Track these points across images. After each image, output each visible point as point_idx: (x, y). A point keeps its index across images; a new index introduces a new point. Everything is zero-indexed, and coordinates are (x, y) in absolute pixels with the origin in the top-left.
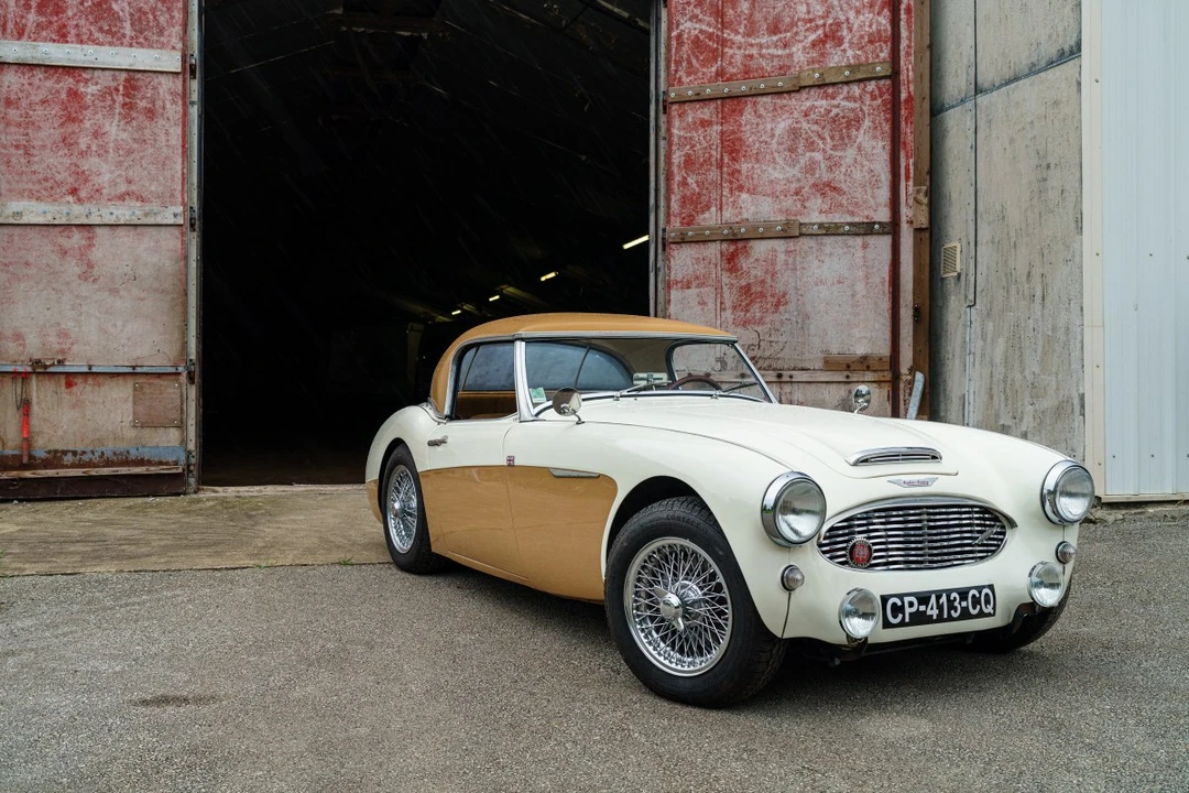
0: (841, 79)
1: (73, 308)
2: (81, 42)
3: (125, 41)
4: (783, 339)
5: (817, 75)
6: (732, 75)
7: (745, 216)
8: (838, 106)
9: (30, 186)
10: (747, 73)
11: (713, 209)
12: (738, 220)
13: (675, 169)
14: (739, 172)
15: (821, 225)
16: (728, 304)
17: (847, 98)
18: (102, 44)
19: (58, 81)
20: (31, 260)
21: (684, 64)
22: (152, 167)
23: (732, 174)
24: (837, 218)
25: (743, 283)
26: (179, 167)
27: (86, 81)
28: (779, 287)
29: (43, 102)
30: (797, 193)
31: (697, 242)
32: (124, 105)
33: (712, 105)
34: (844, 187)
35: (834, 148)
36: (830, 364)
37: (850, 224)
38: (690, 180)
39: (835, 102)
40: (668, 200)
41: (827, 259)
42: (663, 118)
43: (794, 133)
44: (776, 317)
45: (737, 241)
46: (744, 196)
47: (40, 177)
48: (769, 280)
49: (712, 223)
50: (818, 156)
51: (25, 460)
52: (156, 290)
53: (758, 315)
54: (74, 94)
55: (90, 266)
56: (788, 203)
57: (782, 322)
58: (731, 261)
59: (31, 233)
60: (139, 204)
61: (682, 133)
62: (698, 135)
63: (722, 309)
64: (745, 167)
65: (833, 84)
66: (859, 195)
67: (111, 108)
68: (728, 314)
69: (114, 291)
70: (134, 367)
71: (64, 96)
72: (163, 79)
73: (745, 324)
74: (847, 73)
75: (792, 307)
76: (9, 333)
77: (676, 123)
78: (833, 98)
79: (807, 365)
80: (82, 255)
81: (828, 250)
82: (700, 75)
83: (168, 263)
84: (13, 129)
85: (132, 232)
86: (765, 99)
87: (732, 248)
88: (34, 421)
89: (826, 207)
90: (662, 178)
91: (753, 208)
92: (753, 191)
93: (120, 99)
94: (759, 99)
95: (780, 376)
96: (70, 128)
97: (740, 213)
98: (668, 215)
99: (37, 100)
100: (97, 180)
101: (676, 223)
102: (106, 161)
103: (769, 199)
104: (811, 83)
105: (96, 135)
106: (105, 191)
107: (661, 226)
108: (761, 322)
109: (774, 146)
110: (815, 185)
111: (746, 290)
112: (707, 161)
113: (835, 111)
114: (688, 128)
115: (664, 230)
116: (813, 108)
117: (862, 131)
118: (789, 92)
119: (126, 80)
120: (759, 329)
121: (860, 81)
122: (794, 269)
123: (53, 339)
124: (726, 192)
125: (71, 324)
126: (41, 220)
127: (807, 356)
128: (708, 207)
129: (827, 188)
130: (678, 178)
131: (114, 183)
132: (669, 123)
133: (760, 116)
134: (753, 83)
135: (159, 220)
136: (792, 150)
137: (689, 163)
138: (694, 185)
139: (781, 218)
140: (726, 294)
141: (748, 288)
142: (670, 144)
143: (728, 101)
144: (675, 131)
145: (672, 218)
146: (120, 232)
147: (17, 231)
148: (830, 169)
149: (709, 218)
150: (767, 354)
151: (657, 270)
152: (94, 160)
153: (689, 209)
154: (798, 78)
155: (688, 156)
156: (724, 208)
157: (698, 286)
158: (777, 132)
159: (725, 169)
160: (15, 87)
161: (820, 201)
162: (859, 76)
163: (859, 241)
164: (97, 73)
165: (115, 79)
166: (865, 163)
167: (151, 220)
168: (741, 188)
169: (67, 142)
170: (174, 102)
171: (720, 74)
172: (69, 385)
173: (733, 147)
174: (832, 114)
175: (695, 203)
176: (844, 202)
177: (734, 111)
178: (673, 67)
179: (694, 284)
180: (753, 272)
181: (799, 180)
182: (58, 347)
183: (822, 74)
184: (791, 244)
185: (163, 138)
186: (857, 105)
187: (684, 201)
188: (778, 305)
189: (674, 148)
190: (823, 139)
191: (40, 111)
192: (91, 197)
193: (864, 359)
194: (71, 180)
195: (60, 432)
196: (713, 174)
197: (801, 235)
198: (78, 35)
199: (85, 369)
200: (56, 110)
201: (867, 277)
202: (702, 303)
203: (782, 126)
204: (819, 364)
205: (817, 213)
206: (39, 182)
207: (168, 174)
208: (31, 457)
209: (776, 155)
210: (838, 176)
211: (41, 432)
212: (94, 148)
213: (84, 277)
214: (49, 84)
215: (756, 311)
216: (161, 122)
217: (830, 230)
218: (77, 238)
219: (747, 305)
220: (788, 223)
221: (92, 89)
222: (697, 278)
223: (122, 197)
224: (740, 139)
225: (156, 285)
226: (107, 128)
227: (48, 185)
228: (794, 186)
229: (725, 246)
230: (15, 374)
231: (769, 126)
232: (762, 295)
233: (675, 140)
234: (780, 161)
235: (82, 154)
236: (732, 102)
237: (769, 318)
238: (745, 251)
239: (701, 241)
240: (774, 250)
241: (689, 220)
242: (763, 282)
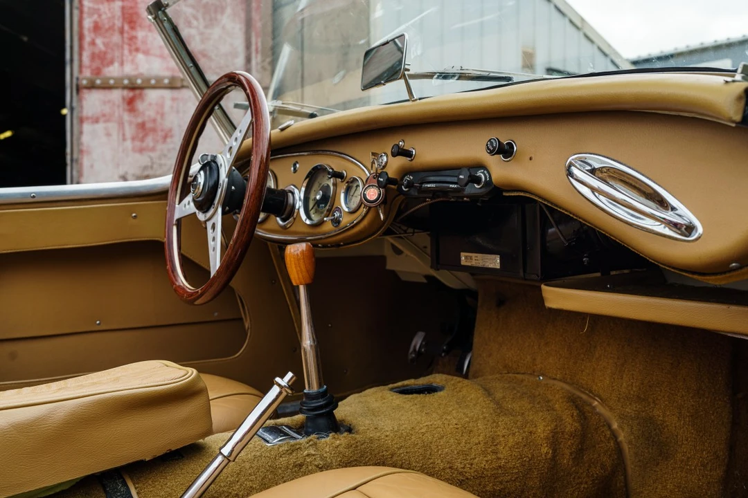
7: (141, 71)
11: (116, 64)
12: (135, 73)
13: (86, 32)
14: (136, 37)
16: (128, 135)
23: (130, 39)
25: (140, 120)
28: (167, 125)
31: (104, 88)
34: (212, 55)
35: (206, 27)
38: (98, 41)
40: (80, 55)
44: (166, 146)
45: (135, 89)
46: (140, 56)
48: (159, 119)
49: (115, 74)
50: (195, 31)
53: (151, 144)
56: (173, 63)
57: (169, 150)
58: (130, 103)
61: (91, 5)
62: (104, 7)
63: (124, 139)
64: (140, 34)
66: (223, 61)
68: (129, 144)
73: (141, 150)
75: (176, 139)
90: (76, 38)
91: (147, 66)
92: (146, 53)
97: (137, 69)
98: (81, 66)
101: (87, 73)
103: (159, 59)
107: (76, 73)
108: (153, 149)
111: (142, 126)
112: (111, 28)
115: (78, 79)
117: (225, 16)
120: (152, 154)
122: (178, 112)
124: (126, 52)
128: (111, 62)
129: (200, 55)
130: (88, 39)
137: (96, 28)
138: (101, 45)
139: (168, 74)
140: (127, 128)
141: (143, 124)
142: (81, 12)
144: (85, 3)
145: (84, 70)
148: (203, 41)
151: (72, 109)
153: (97, 63)
155: (96, 22)
156: (125, 63)
157: (104, 122)
159: (126, 35)
166: (227, 39)
168: (137, 50)
173: (131, 19)
174: (204, 2)
175: (102, 59)
176: (213, 66)
179: (102, 119)
180: (147, 113)
184: (176, 93)
187: (93, 57)
188: (165, 137)
189: (85, 16)
190: (196, 19)
196: (116, 38)
197: (183, 87)
202: (108, 135)
210: (209, 46)
215: (149, 141)
219: (143, 137)
220: (173, 78)
222: (104, 115)
224: (137, 14)
229: (126, 93)
232: (154, 130)
233: (86, 9)
237: (160, 146)
238: (141, 97)
239: (106, 87)
240: (163, 98)
241: (97, 72)
242: (154, 121)
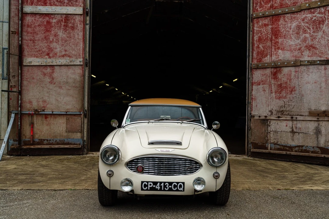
0: (317, 6)
1: (47, 93)
2: (51, 5)
3: (65, 4)
4: (293, 104)
5: (307, 5)
6: (276, 7)
7: (280, 58)
8: (315, 16)
9: (34, 53)
10: (281, 5)
11: (269, 56)
12: (277, 60)
13: (255, 42)
14: (278, 42)
15: (308, 61)
16: (273, 91)
17: (319, 13)
18: (58, 6)
19: (44, 19)
20: (35, 77)
21: (259, 4)
22: (73, 46)
23: (275, 43)
24: (315, 58)
25: (279, 83)
26: (82, 45)
27: (52, 18)
28: (292, 85)
29: (39, 25)
30: (299, 50)
31: (263, 68)
32: (64, 26)
33: (269, 18)
34: (317, 46)
35: (314, 32)
36: (311, 114)
37: (320, 61)
38: (260, 46)
39: (314, 15)
40: (253, 53)
41: (311, 74)
42: (251, 24)
43: (299, 27)
44: (291, 96)
45: (277, 68)
46: (280, 51)
47: (38, 50)
48: (288, 82)
49: (268, 61)
50: (307, 35)
51: (31, 142)
52: (74, 87)
53: (284, 95)
54: (48, 22)
55: (53, 79)
56: (296, 53)
57: (293, 98)
58: (275, 75)
59: (35, 68)
60: (69, 58)
61: (258, 29)
62: (263, 30)
64: (280, 40)
65: (314, 8)
66: (323, 50)
67: (60, 27)
68: (274, 94)
69: (60, 87)
70: (66, 112)
71: (45, 23)
72: (77, 17)
73: (279, 98)
74: (319, 3)
75: (297, 92)
76: (27, 101)
77: (256, 25)
78: (314, 13)
79: (303, 114)
80: (51, 75)
81: (311, 70)
82: (264, 8)
83: (78, 77)
84: (29, 35)
85: (66, 68)
86: (288, 15)
87: (275, 70)
88: (35, 130)
89: (310, 54)
90: (251, 45)
91: (283, 55)
92: (283, 49)
93: (63, 24)
94: (286, 15)
95: (292, 118)
96: (47, 34)
97: (278, 57)
98: (252, 59)
99: (37, 25)
100: (55, 50)
101: (255, 62)
102: (58, 44)
103: (289, 52)
104: (305, 8)
105: (56, 35)
106: (58, 54)
107: (250, 62)
108: (285, 97)
109: (291, 32)
110: (306, 46)
111: (280, 86)
112: (267, 39)
113: (314, 18)
114: (260, 27)
115: (251, 64)
116: (306, 17)
117: (325, 25)
118: (297, 12)
119: (65, 17)
120: (285, 100)
121: (324, 6)
122: (298, 78)
123: (41, 103)
124: (273, 50)
125: (47, 98)
126: (37, 64)
127: (302, 110)
128: (267, 56)
129: (310, 47)
130: (256, 45)
131: (61, 52)
132: (253, 26)
133: (286, 21)
134: (283, 9)
135: (75, 63)
136: (298, 33)
137: (260, 40)
138: (262, 48)
139: (293, 59)
140: (273, 87)
141: (281, 85)
142: (253, 33)
143: (274, 16)
144: (255, 28)
145: (254, 60)
146: (62, 68)
147: (30, 68)
148: (312, 40)
149: (267, 59)
150: (288, 109)
151: (249, 78)
152: (55, 44)
153: (260, 56)
154: (300, 6)
155: (259, 37)
156: (273, 55)
157: (263, 84)
158: (292, 27)
159: (273, 42)
160: (30, 21)
161: (308, 52)
162: (324, 4)
163: (323, 67)
164: (56, 16)
165: (61, 17)
166: (326, 37)
167: (72, 63)
168: (278, 48)
169: (46, 38)
170: (80, 24)
171: (272, 7)
172: (46, 118)
173: (276, 33)
174: (313, 19)
175: (262, 54)
176: (318, 52)
177: (276, 20)
178: (255, 5)
179: (261, 84)
180: (283, 79)
181: (300, 45)
182: (42, 105)
183: (309, 5)
184: (297, 69)
185: (77, 36)
186: (323, 15)
187: (258, 53)
188: (292, 91)
189: (255, 34)
190: (310, 29)
191: (37, 29)
192: (53, 56)
193: (324, 112)
194: (47, 51)
195: (43, 133)
196: (269, 44)
197: (301, 65)
198: (50, 3)
199: (51, 113)
200: (43, 28)
201: (326, 81)
202: (264, 90)
203: (294, 24)
204: (307, 114)
205: (307, 57)
206: (37, 51)
207: (78, 48)
208: (33, 141)
209: (292, 36)
210: (315, 42)
211: (37, 133)
212: (55, 40)
213: (51, 83)
214: (41, 19)
215: (284, 93)
216: (76, 31)
217: (312, 63)
218: (49, 70)
219: (280, 91)
220: (296, 61)
221: (54, 21)
222: (262, 81)
223: (63, 56)
224: (279, 30)
225: (74, 85)
226: (59, 33)
227: (40, 52)
228: (298, 47)
229: (272, 70)
230: (29, 114)
231: (289, 25)
232: (286, 88)
233: (255, 31)
234: (293, 38)
235: (51, 42)
236: (276, 17)
237: (288, 96)
238: (280, 71)
239: (264, 68)
240: (290, 71)
241: (260, 60)
242: (286, 83)
